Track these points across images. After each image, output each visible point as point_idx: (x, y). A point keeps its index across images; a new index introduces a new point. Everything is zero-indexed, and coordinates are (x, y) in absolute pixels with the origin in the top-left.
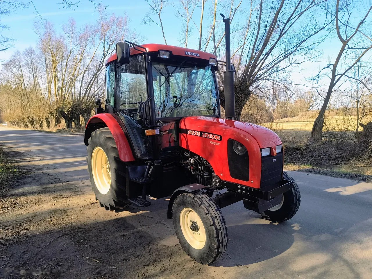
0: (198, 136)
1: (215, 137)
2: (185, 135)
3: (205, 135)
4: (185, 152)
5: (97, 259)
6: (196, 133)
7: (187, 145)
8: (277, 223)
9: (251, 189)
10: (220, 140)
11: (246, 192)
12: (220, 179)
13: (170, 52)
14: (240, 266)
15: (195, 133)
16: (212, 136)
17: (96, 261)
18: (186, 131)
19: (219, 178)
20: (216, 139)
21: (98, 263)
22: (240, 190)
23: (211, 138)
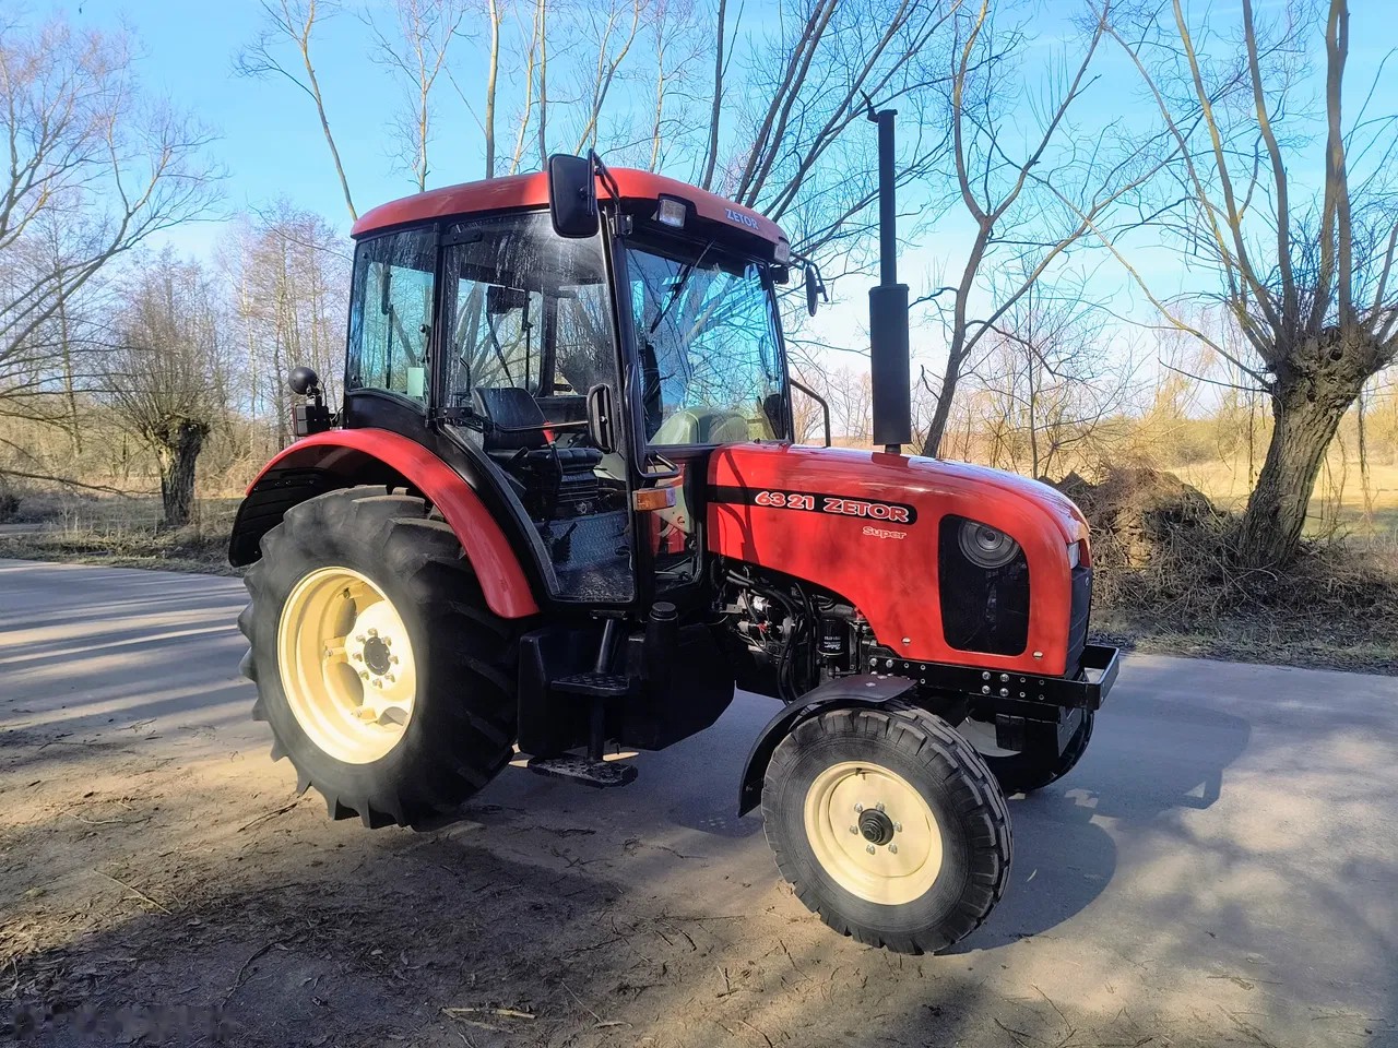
0: (805, 509)
1: (887, 510)
2: (740, 509)
3: (840, 506)
4: (731, 572)
5: (511, 1009)
6: (796, 500)
7: (748, 545)
8: (1019, 796)
9: (1032, 680)
10: (907, 520)
11: (1013, 693)
12: (899, 657)
13: (690, 207)
14: (1030, 939)
15: (788, 502)
16: (872, 509)
17: (515, 1013)
18: (746, 495)
19: (892, 653)
20: (889, 517)
21: (526, 1020)
22: (986, 687)
23: (867, 516)
